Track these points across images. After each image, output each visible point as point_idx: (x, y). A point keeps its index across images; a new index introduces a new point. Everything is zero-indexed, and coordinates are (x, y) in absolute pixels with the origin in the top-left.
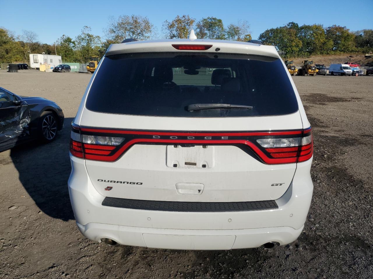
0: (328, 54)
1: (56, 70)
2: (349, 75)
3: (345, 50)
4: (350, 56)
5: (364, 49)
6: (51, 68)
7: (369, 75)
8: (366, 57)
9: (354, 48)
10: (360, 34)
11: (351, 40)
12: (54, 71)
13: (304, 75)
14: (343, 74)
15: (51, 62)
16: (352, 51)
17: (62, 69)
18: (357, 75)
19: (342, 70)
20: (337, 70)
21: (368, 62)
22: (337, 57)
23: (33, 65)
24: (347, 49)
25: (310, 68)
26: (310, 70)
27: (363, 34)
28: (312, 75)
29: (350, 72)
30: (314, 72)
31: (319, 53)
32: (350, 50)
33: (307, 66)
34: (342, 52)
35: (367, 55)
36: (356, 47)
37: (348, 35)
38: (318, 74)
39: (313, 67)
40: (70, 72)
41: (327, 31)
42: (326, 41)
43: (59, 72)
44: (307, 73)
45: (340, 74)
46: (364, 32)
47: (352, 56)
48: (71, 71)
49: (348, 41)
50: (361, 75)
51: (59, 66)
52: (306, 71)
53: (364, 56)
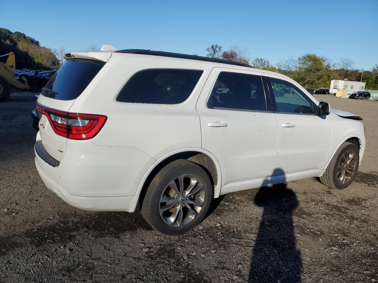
1: (353, 97)
6: (348, 94)
12: (350, 98)
15: (351, 88)
17: (358, 96)
23: (332, 91)
40: (368, 99)
43: (356, 99)
48: (371, 98)
51: (357, 93)
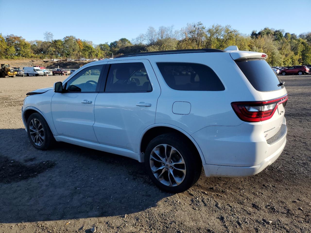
0: (12, 58)
2: (42, 76)
3: (25, 56)
4: (32, 61)
5: (40, 55)
7: (55, 75)
8: (44, 61)
9: (32, 55)
10: (34, 44)
11: (29, 48)
13: (4, 77)
14: (37, 75)
16: (32, 57)
18: (48, 76)
19: (35, 71)
20: (31, 72)
21: (47, 65)
22: (22, 61)
24: (28, 55)
25: (9, 70)
26: (9, 73)
27: (36, 44)
28: (12, 77)
29: (42, 73)
30: (14, 74)
31: (4, 58)
32: (30, 56)
33: (5, 69)
34: (24, 58)
35: (44, 60)
36: (33, 53)
37: (25, 44)
38: (17, 75)
39: (12, 70)
41: (7, 39)
42: (8, 47)
44: (7, 75)
45: (35, 75)
46: (37, 42)
47: (34, 61)
49: (26, 49)
50: (50, 75)
52: (6, 73)
53: (42, 61)
